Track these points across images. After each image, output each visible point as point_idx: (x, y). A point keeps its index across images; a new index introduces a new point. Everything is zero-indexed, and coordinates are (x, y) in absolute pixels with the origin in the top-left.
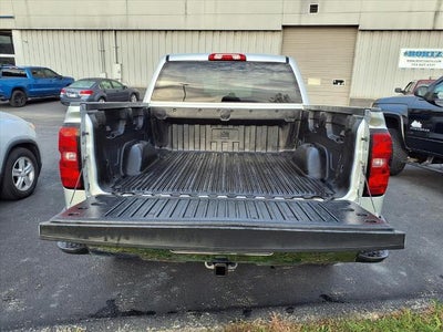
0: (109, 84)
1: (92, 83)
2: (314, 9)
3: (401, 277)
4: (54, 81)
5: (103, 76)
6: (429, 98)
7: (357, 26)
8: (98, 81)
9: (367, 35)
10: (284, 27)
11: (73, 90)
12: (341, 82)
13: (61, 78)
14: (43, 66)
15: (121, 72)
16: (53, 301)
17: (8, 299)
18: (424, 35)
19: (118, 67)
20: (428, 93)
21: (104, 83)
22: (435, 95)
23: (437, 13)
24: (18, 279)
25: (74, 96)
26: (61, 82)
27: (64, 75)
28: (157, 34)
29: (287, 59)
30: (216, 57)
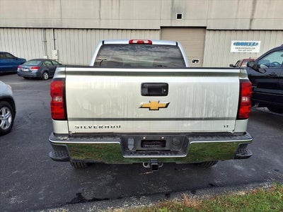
0: (50, 63)
1: (39, 62)
2: (179, 16)
3: (253, 172)
4: (12, 61)
5: (45, 57)
6: (255, 68)
7: (205, 28)
8: (43, 60)
9: (212, 33)
10: (162, 27)
11: (26, 67)
12: (197, 61)
13: (17, 58)
14: (4, 51)
15: (58, 55)
16: (41, 196)
17: (10, 196)
18: (245, 33)
19: (55, 52)
20: (255, 65)
21: (47, 62)
22: (259, 66)
23: (251, 20)
24: (13, 184)
25: (27, 70)
26: (17, 62)
27: (19, 57)
28: (81, 31)
29: (177, 44)
30: (134, 42)
